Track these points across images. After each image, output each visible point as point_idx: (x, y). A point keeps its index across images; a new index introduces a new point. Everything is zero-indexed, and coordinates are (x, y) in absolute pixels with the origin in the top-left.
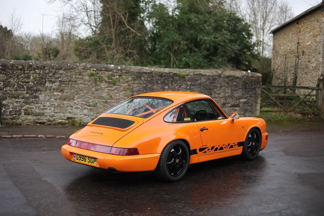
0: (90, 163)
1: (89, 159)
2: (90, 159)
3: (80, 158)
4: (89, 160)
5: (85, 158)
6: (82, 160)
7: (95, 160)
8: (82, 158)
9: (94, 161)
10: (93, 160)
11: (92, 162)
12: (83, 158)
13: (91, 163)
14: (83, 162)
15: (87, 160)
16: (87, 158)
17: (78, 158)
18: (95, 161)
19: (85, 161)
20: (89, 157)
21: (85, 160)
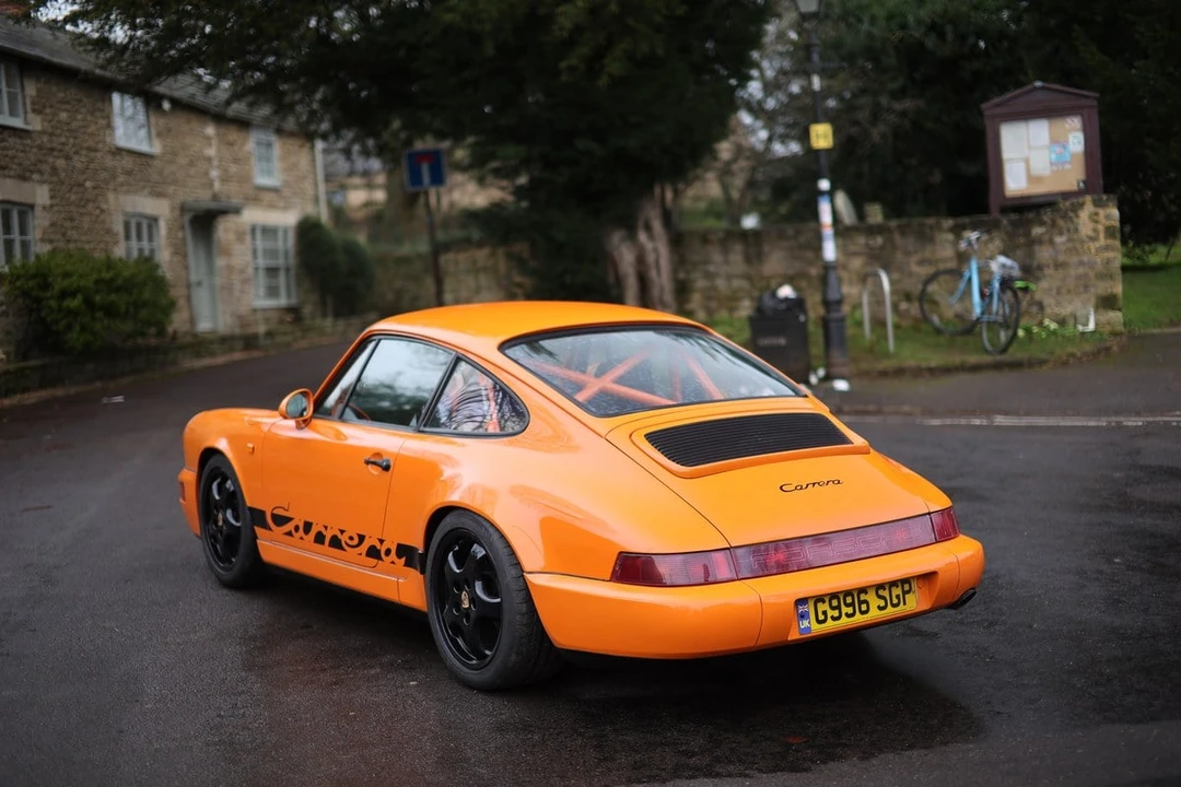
0: (890, 609)
1: (881, 592)
2: (885, 593)
3: (838, 608)
4: (883, 598)
5: (863, 597)
6: (848, 615)
7: (907, 587)
8: (847, 605)
9: (905, 593)
10: (897, 591)
11: (895, 601)
12: (852, 604)
13: (894, 606)
14: (859, 619)
15: (874, 602)
16: (871, 597)
17: (825, 613)
18: (909, 592)
19: (866, 612)
20: (880, 586)
21: (864, 607)
